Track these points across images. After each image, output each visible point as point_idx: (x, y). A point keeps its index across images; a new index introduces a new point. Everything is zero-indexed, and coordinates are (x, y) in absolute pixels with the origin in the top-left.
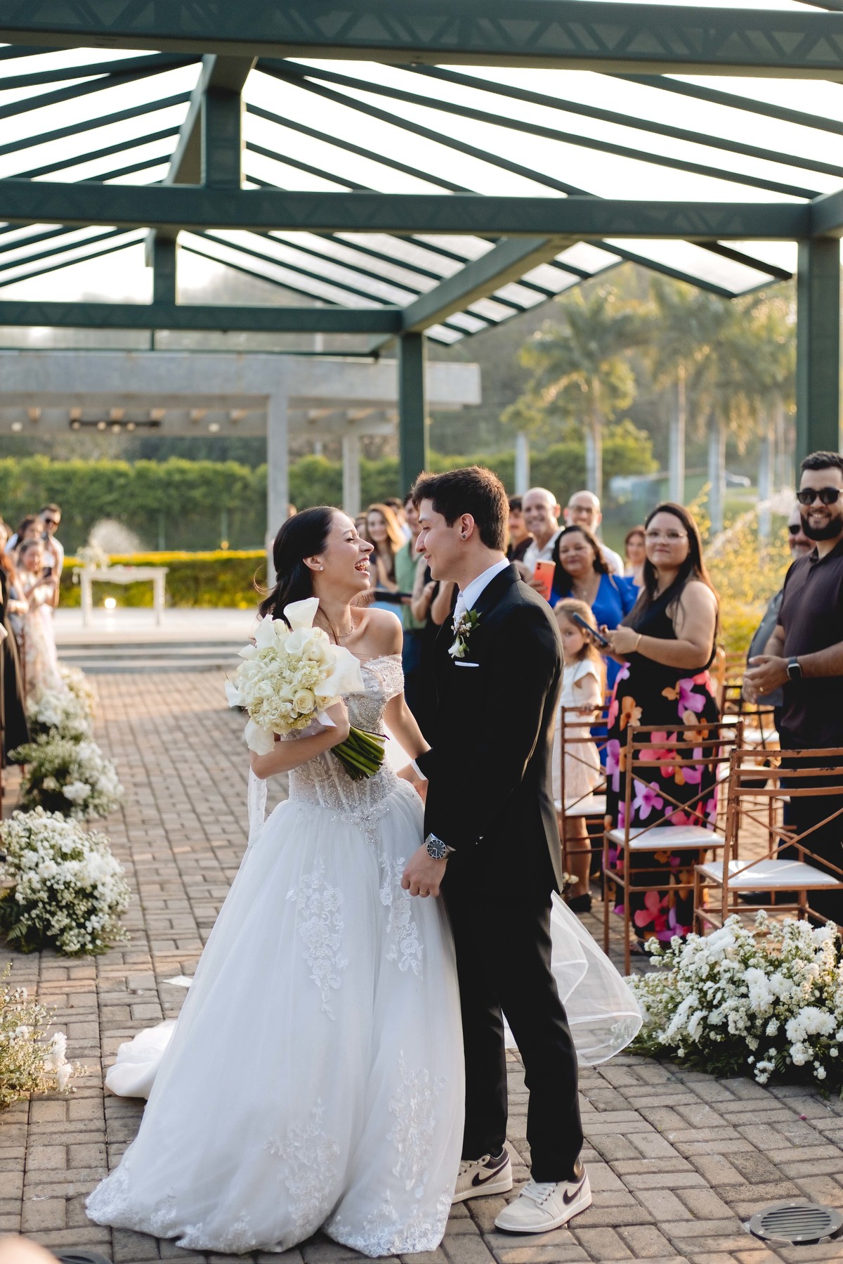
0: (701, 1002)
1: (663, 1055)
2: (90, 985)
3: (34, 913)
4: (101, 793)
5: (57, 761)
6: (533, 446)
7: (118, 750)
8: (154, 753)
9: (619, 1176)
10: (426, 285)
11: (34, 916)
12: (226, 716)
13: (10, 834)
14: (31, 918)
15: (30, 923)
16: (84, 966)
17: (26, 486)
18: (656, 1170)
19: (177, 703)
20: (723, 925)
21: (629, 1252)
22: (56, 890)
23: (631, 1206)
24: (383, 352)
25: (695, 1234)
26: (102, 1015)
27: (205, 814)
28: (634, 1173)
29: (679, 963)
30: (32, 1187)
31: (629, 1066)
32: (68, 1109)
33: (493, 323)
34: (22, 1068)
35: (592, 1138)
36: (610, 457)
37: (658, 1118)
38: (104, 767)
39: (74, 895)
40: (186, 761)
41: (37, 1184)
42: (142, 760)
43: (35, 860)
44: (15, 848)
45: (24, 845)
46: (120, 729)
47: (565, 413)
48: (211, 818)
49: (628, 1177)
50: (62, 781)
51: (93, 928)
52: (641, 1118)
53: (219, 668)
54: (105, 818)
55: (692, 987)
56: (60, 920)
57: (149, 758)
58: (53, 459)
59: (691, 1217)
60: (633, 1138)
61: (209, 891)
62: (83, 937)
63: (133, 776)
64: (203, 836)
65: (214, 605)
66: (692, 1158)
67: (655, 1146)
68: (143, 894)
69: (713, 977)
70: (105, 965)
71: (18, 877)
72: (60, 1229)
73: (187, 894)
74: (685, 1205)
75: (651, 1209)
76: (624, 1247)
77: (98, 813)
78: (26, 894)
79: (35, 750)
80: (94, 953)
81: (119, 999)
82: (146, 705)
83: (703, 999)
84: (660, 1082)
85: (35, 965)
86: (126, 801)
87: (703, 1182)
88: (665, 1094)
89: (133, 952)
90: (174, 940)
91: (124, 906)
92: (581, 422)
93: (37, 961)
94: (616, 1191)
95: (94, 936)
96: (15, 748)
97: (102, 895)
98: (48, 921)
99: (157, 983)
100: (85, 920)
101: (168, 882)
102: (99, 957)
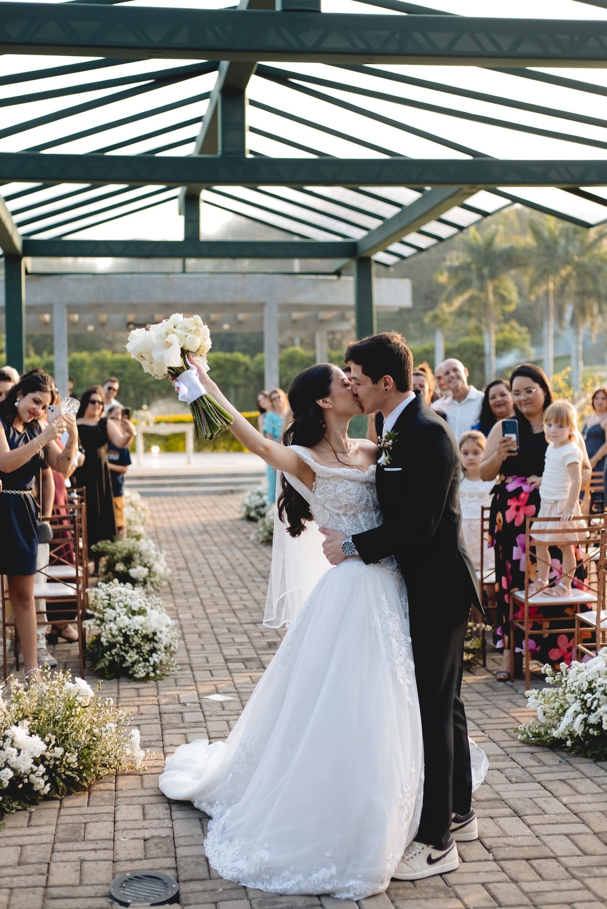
0: (582, 709)
1: (556, 745)
2: (153, 700)
3: (114, 651)
4: (155, 574)
5: (125, 552)
6: (447, 339)
7: (165, 546)
8: (190, 548)
9: (529, 826)
10: (374, 224)
11: (114, 653)
12: (239, 524)
13: (96, 597)
14: (111, 655)
15: (111, 658)
16: (148, 687)
17: (96, 371)
18: (555, 822)
19: (204, 515)
20: (597, 655)
21: (538, 877)
22: (129, 635)
23: (538, 846)
24: (344, 272)
25: (584, 865)
26: (163, 719)
27: (228, 588)
28: (539, 824)
29: (566, 681)
30: (120, 832)
31: (532, 753)
32: (142, 781)
33: (420, 250)
34: (111, 753)
35: (508, 801)
36: (501, 345)
37: (554, 788)
38: (157, 556)
39: (141, 639)
40: (212, 553)
41: (124, 830)
42: (182, 553)
43: (114, 615)
44: (100, 606)
45: (106, 605)
46: (165, 533)
47: (470, 315)
48: (232, 591)
49: (535, 826)
50: (128, 566)
51: (155, 662)
52: (542, 788)
53: (232, 492)
54: (158, 591)
55: (576, 698)
56: (132, 656)
57: (187, 551)
58: (114, 352)
59: (580, 853)
60: (537, 801)
61: (232, 638)
62: (148, 668)
63: (176, 563)
64: (226, 603)
65: (228, 450)
66: (580, 814)
67: (553, 806)
68: (187, 641)
69: (591, 690)
70: (163, 687)
71: (102, 627)
72: (140, 860)
73: (217, 640)
74: (576, 845)
75: (552, 848)
76: (535, 873)
77: (153, 587)
78: (109, 638)
79: (110, 544)
80: (156, 679)
81: (174, 709)
82: (183, 517)
83: (583, 707)
84: (555, 763)
85: (115, 687)
86: (173, 580)
87: (588, 830)
88: (558, 772)
89: (182, 678)
90: (210, 671)
91: (175, 648)
92: (480, 321)
93: (116, 684)
94: (527, 836)
95: (155, 667)
96: (95, 543)
97: (160, 639)
98: (124, 657)
99: (200, 699)
100: (149, 656)
101: (204, 632)
102: (158, 681)
